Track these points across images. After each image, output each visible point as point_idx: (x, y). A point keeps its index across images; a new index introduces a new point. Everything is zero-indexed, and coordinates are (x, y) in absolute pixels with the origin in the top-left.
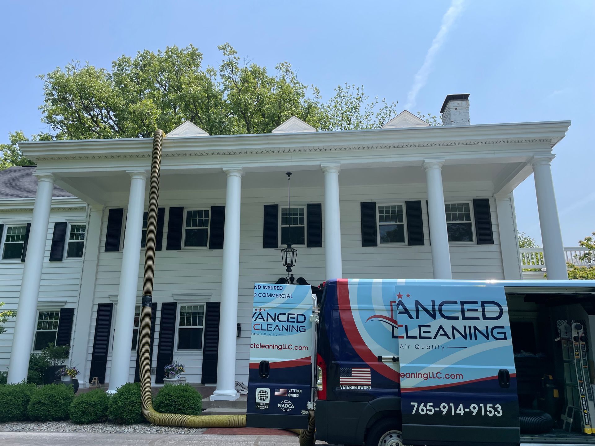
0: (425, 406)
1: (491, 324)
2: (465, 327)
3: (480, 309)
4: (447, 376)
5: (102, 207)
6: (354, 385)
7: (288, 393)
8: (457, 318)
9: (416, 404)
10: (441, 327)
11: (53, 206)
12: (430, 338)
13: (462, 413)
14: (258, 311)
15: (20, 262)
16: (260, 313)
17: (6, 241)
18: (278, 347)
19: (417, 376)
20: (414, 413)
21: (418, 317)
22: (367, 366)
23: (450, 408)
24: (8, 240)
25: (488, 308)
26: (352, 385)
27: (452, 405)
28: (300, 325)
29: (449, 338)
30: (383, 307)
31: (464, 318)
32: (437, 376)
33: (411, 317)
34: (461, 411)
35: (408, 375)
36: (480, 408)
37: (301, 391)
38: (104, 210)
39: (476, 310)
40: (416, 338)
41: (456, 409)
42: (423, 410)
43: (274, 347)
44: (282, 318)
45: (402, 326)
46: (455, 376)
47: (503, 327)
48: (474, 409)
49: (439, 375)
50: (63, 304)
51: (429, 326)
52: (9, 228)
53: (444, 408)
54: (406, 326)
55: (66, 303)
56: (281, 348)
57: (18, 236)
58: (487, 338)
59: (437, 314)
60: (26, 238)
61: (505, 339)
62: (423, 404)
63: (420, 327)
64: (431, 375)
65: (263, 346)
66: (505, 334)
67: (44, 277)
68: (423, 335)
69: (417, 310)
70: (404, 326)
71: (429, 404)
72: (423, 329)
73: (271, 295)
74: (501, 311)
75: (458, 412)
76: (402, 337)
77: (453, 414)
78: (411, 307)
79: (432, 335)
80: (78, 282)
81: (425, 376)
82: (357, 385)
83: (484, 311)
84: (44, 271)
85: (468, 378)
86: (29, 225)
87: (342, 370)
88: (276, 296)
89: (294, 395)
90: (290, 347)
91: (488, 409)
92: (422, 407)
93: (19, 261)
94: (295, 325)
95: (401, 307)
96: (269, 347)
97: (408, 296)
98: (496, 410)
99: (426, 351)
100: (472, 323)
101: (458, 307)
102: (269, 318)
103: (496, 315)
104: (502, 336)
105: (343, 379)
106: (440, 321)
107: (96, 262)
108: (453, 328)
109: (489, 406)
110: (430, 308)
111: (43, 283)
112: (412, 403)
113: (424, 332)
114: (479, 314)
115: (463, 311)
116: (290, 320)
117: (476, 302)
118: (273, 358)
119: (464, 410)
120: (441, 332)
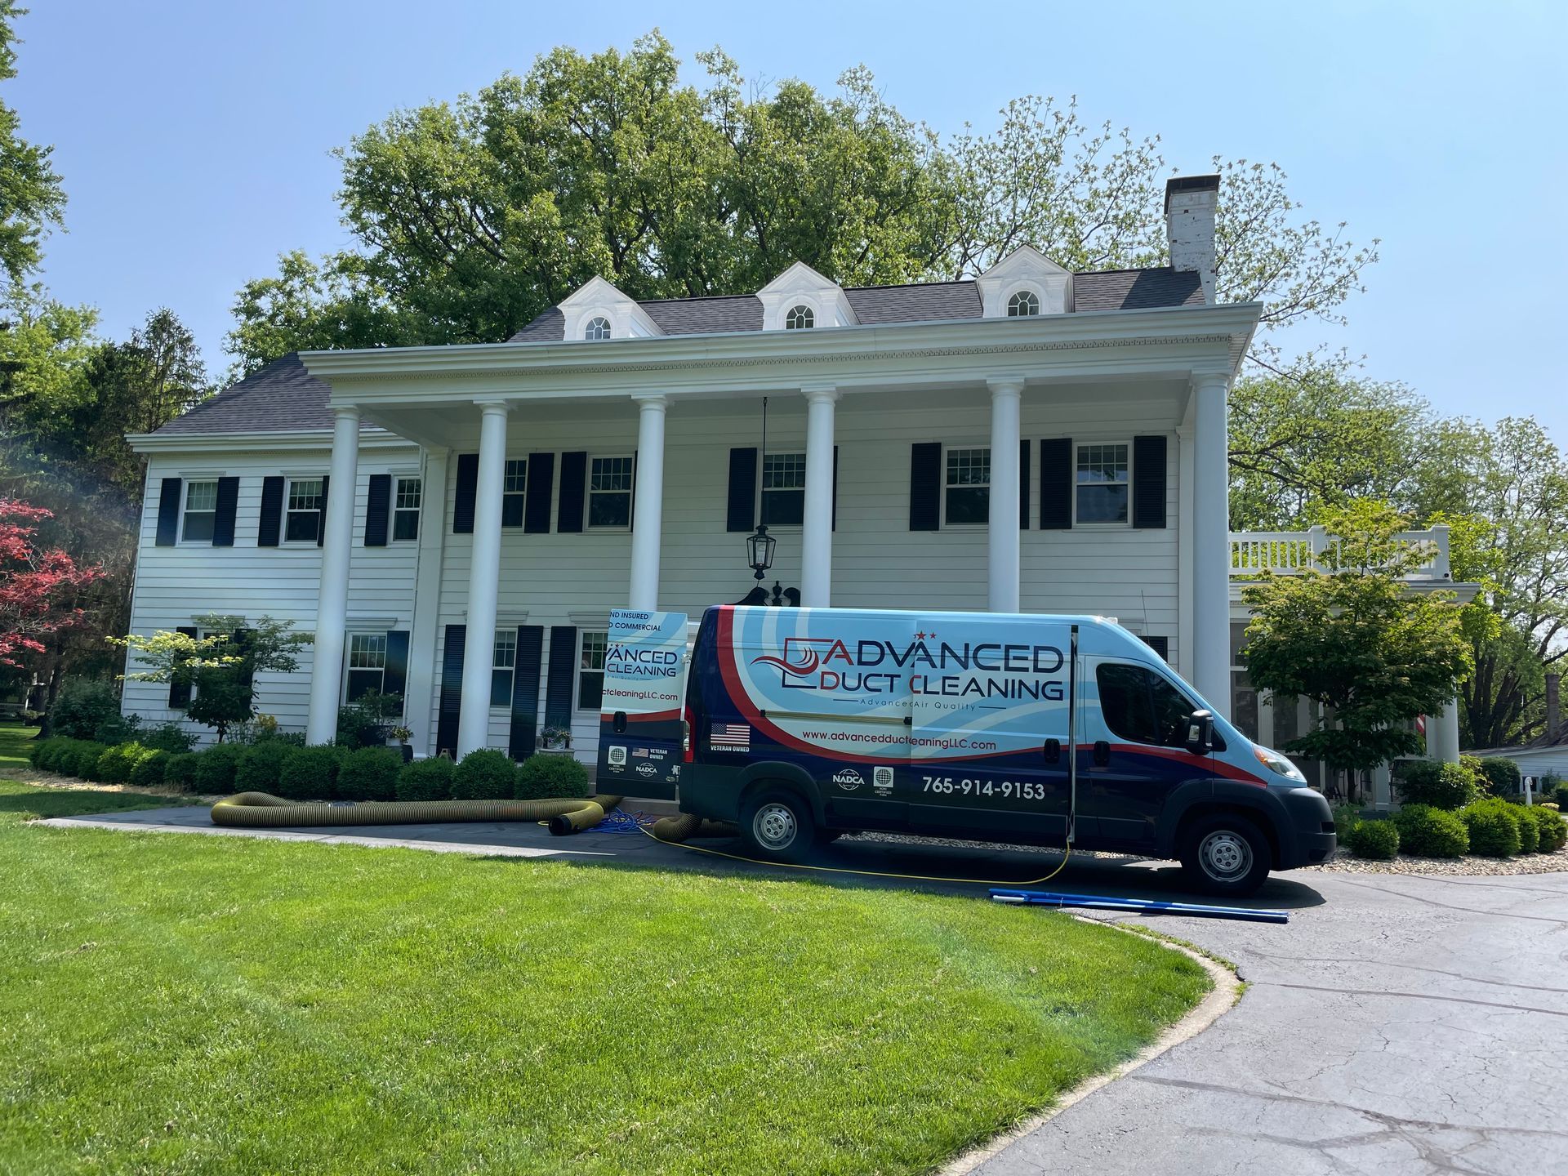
0: (942, 782)
1: (1043, 678)
2: (1006, 681)
3: (1031, 657)
4: (975, 745)
5: (446, 450)
6: (729, 745)
7: (650, 753)
8: (998, 669)
9: (930, 779)
10: (973, 680)
11: (362, 445)
12: (957, 694)
13: (990, 793)
14: (614, 647)
15: (316, 546)
16: (617, 650)
17: (290, 508)
18: (638, 695)
19: (934, 743)
20: (925, 790)
21: (943, 666)
22: (745, 722)
23: (974, 785)
24: (292, 506)
25: (1042, 656)
26: (725, 745)
27: (977, 782)
28: (668, 666)
29: (983, 695)
30: (775, 646)
31: (1007, 668)
32: (960, 743)
33: (934, 666)
34: (988, 789)
35: (922, 742)
36: (1014, 788)
37: (666, 752)
38: (449, 458)
39: (1026, 659)
40: (938, 693)
41: (982, 786)
42: (938, 787)
43: (633, 694)
44: (645, 657)
45: (920, 677)
46: (986, 745)
47: (1060, 683)
48: (1006, 788)
49: (963, 744)
50: (392, 624)
51: (957, 678)
52: (293, 484)
53: (966, 786)
54: (926, 677)
55: (396, 621)
56: (642, 696)
57: (310, 499)
58: (1036, 696)
59: (971, 661)
60: (322, 501)
61: (1061, 698)
62: (939, 779)
63: (945, 678)
64: (953, 743)
65: (618, 693)
66: (1061, 692)
67: (353, 573)
68: (948, 689)
69: (943, 656)
70: (923, 678)
71: (946, 780)
72: (948, 682)
73: (632, 626)
74: (1061, 662)
75: (984, 791)
76: (919, 692)
77: (978, 793)
78: (935, 651)
79: (960, 690)
80: (411, 584)
81: (945, 743)
82: (732, 745)
83: (1036, 660)
84: (354, 563)
85: (1002, 749)
86: (326, 479)
87: (714, 726)
88: (638, 627)
89: (657, 757)
90: (654, 695)
91: (1026, 790)
92: (937, 783)
93: (314, 544)
94: (662, 666)
95: (921, 652)
96: (627, 694)
97: (933, 636)
98: (1036, 791)
99: (949, 711)
100: (1017, 676)
101: (1001, 653)
102: (628, 656)
103: (1053, 665)
104: (1057, 695)
105: (715, 738)
106: (973, 671)
107: (440, 551)
108: (991, 681)
109: (1027, 785)
110: (961, 653)
111: (352, 584)
112: (925, 778)
113: (949, 686)
114: (1030, 664)
115: (1007, 659)
116: (656, 660)
117: (1027, 648)
118: (632, 708)
119: (993, 789)
120: (973, 686)
